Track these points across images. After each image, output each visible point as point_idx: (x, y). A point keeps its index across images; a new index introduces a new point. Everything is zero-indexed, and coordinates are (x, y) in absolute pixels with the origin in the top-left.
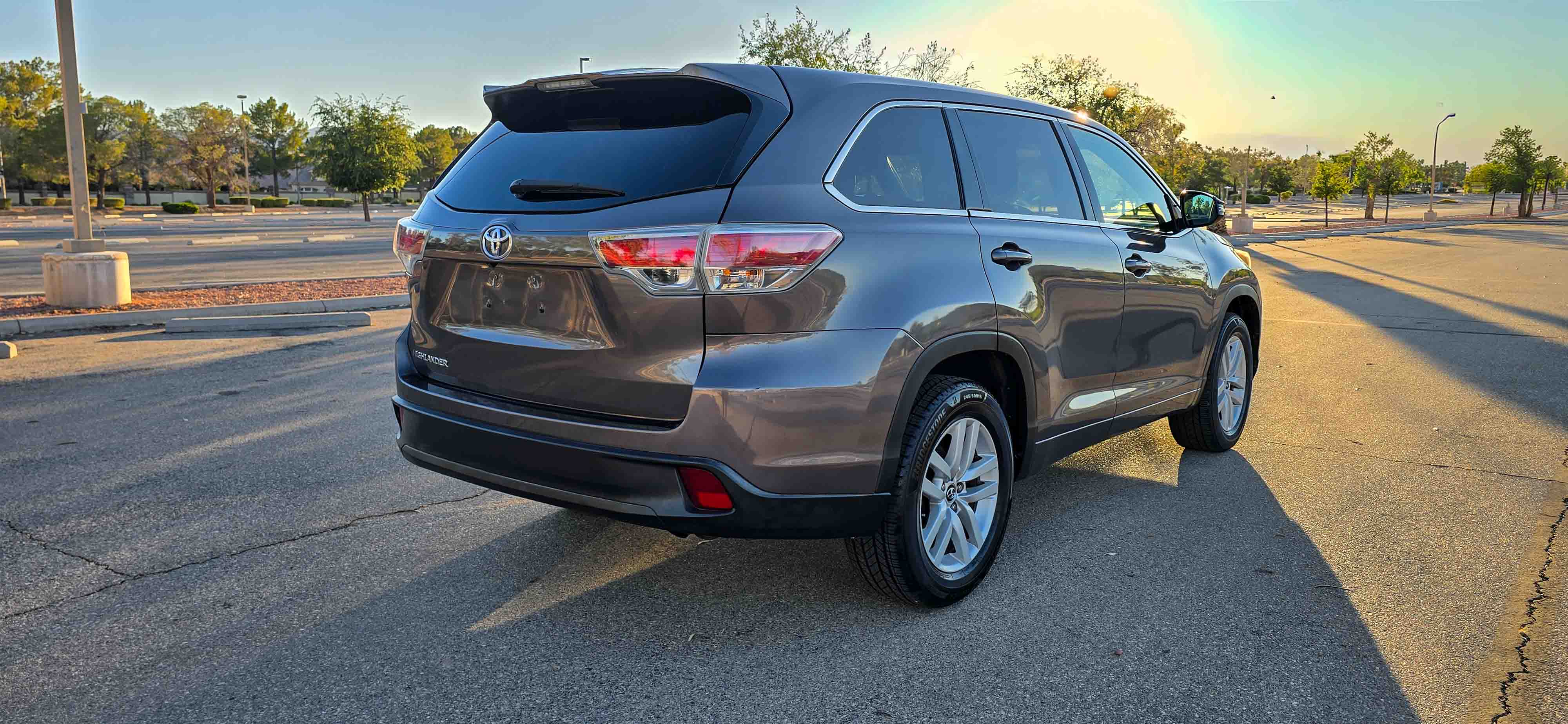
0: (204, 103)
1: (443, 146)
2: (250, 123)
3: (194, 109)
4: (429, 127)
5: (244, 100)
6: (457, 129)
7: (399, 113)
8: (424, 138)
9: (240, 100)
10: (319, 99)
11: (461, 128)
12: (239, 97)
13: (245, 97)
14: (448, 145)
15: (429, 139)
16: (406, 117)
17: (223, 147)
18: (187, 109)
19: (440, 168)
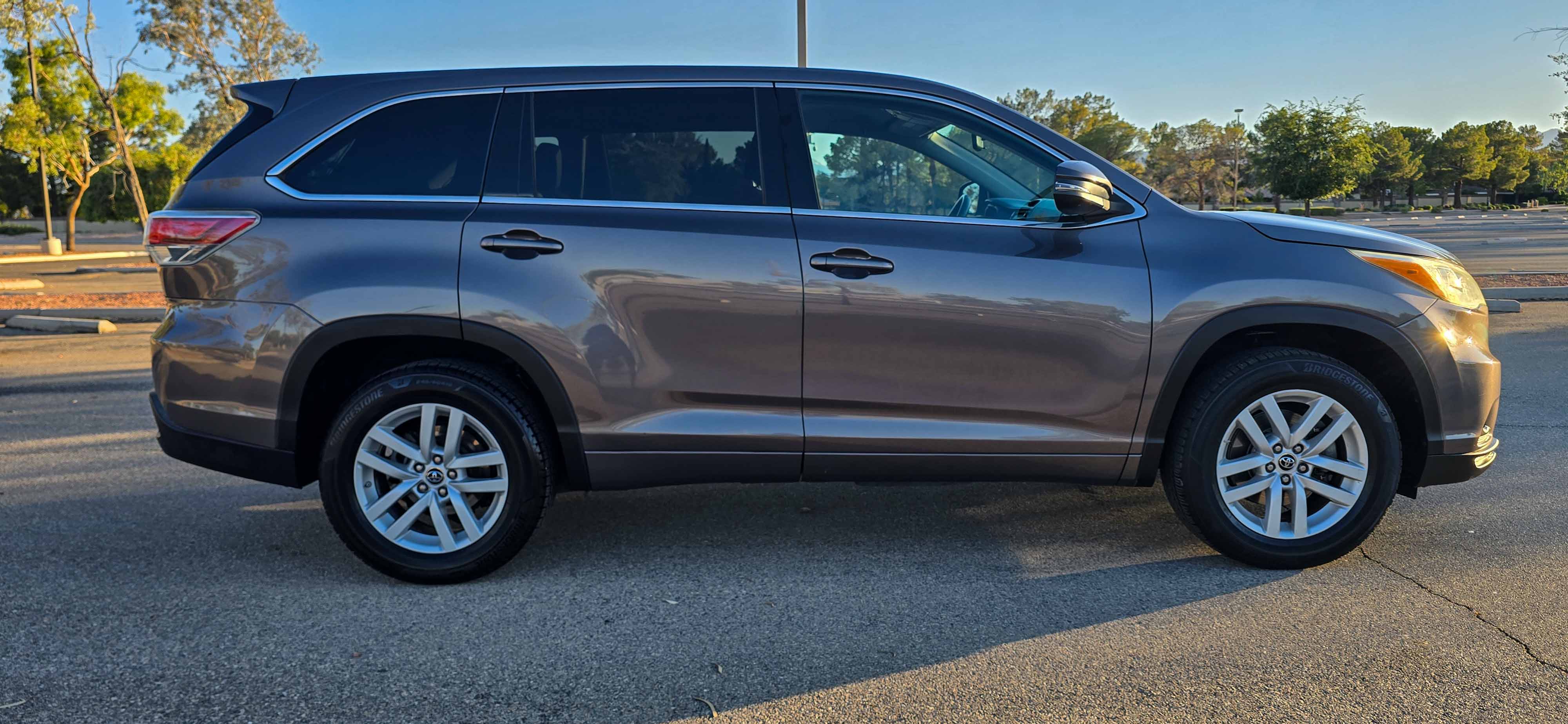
0: (1203, 120)
1: (1475, 144)
2: (1259, 136)
3: (1192, 126)
4: (1460, 124)
5: (1241, 114)
6: (1498, 124)
7: (1354, 113)
8: (1452, 137)
9: (1236, 113)
10: (1270, 106)
11: (1504, 122)
12: (1236, 111)
13: (1241, 110)
14: (1481, 144)
15: (1458, 138)
16: (1362, 116)
17: (1213, 160)
18: (1187, 127)
19: (1468, 170)
